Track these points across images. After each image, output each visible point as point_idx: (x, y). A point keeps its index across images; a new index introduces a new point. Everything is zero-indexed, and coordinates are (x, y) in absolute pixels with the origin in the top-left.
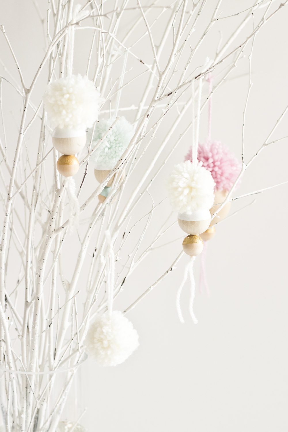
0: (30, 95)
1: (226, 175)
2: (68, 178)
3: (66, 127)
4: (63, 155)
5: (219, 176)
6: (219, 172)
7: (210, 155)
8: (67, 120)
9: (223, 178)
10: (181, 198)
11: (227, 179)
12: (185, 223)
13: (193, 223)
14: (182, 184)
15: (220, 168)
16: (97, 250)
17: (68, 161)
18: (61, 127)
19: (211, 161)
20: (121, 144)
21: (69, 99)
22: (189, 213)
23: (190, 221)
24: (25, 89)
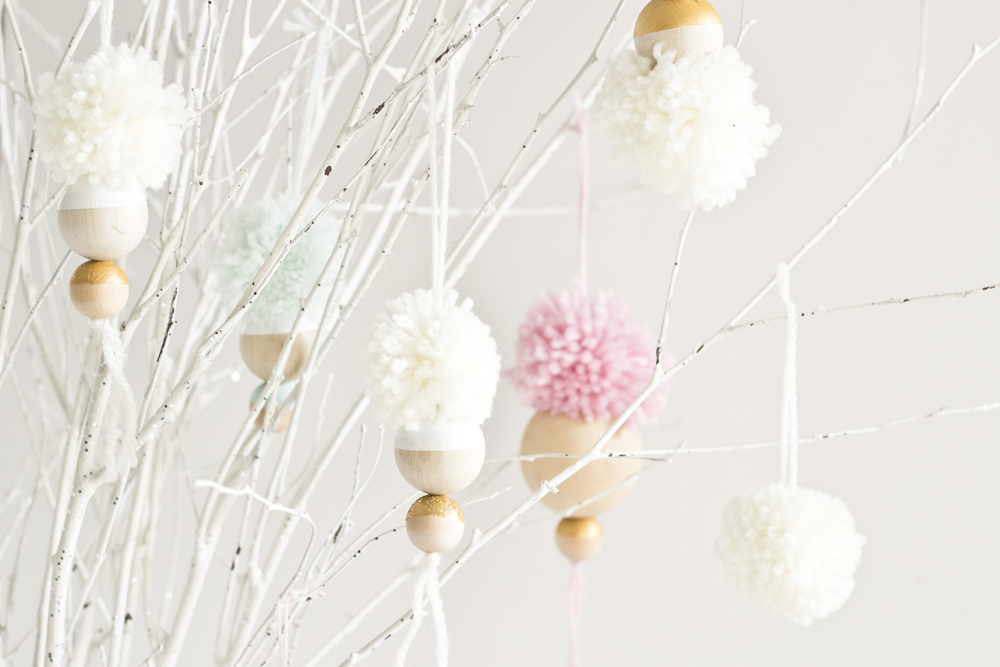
1: (614, 375)
3: (84, 177)
5: (594, 378)
6: (595, 366)
7: (570, 319)
9: (606, 384)
10: (387, 382)
11: (621, 388)
12: (411, 458)
13: (424, 455)
14: (389, 344)
15: (596, 355)
16: (242, 552)
19: (572, 336)
20: (299, 263)
21: (89, 105)
22: (414, 427)
23: (417, 449)
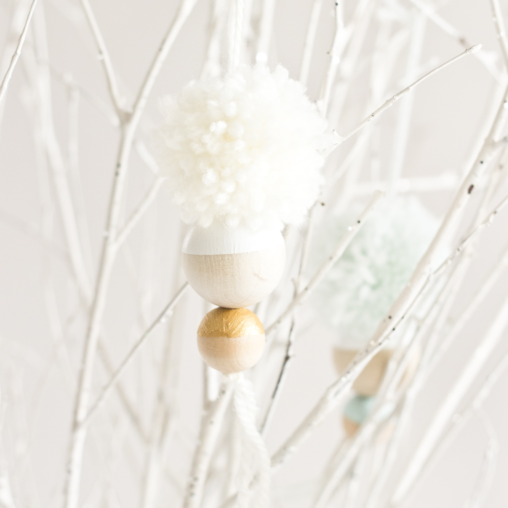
0: (131, 129)
2: (232, 376)
4: (217, 307)
8: (221, 199)
17: (227, 326)
18: (206, 223)
24: (118, 112)
